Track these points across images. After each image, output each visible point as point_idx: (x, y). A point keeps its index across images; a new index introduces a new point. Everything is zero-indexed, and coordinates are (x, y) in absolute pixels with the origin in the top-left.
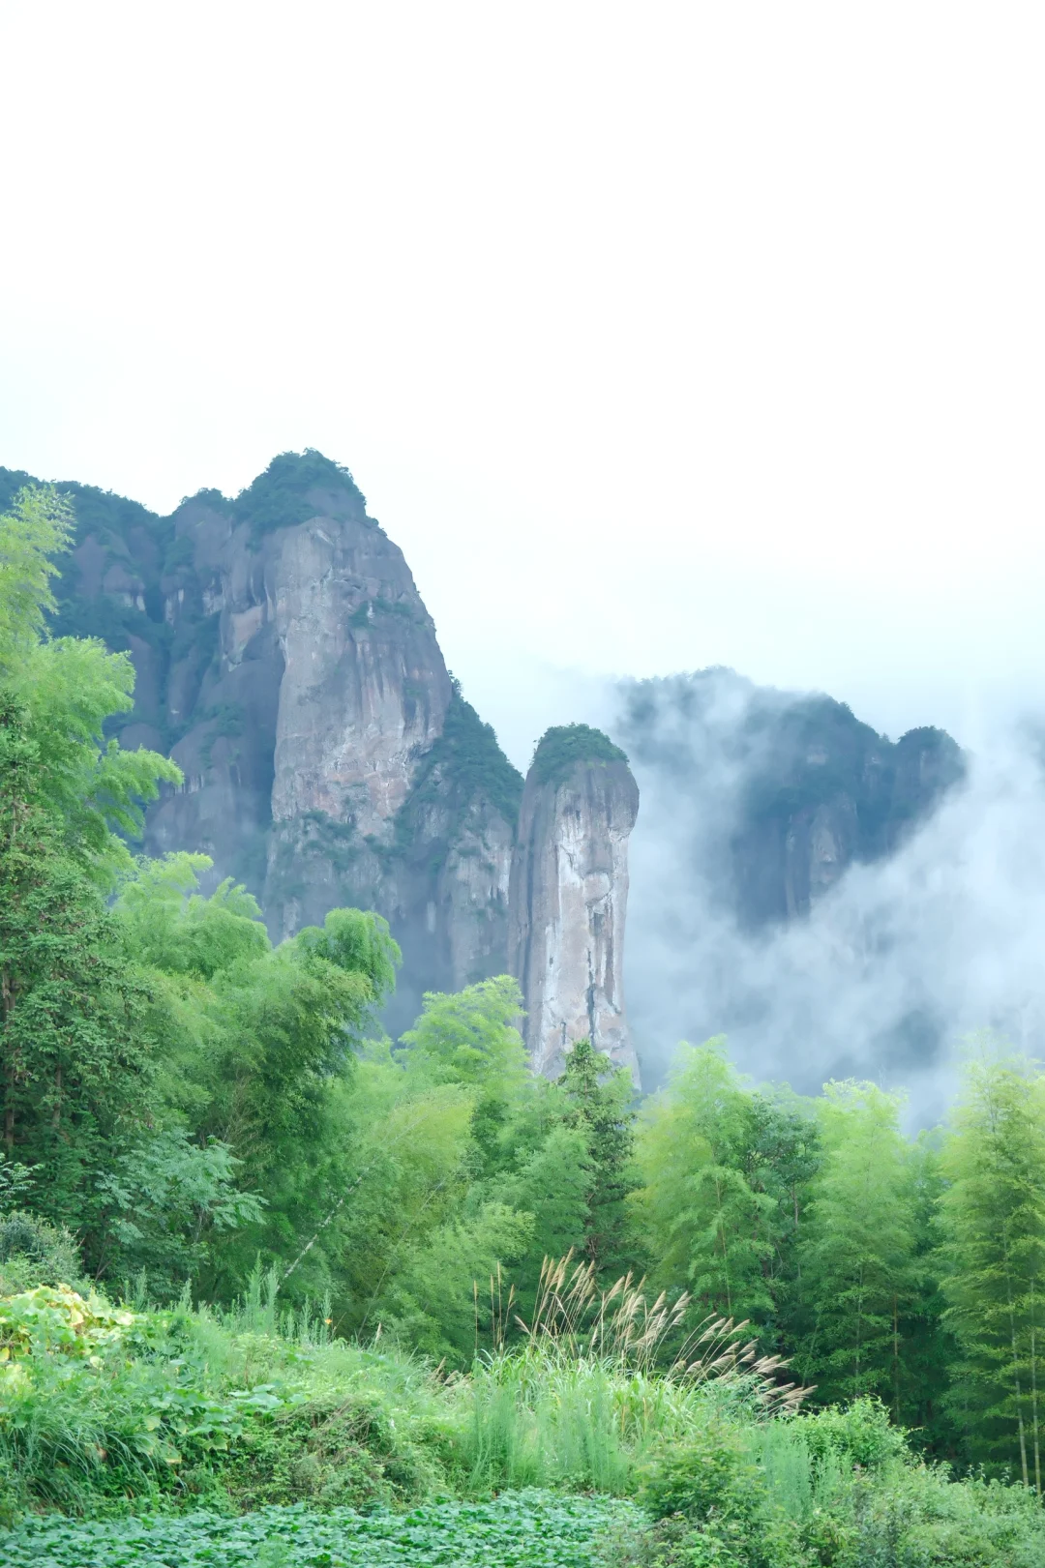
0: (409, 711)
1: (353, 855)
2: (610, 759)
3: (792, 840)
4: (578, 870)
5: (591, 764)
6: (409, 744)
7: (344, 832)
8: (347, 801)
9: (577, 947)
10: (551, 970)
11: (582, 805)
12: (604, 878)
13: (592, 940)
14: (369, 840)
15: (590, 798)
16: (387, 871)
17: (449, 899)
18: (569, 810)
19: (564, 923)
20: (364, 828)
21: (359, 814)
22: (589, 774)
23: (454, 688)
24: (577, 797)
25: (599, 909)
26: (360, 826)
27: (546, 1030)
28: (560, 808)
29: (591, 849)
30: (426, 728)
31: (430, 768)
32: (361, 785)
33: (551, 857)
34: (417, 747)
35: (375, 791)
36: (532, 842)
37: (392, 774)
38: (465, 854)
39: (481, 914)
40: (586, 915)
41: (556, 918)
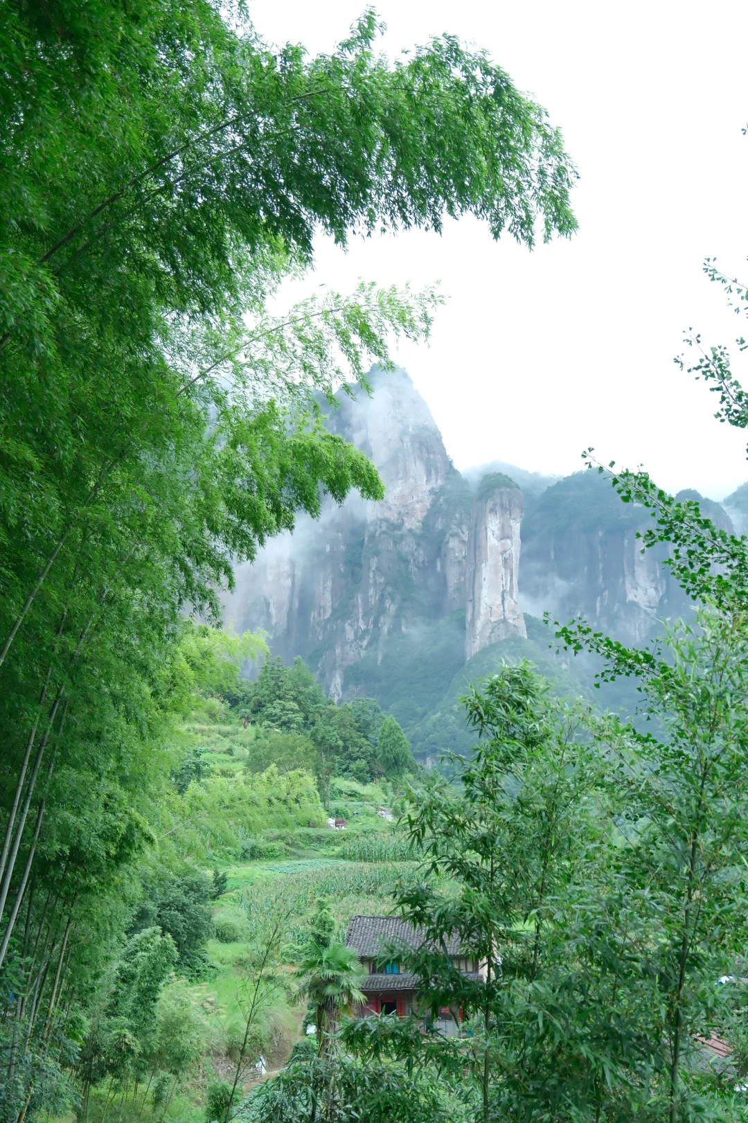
0: (429, 473)
1: (402, 537)
2: (511, 487)
3: (626, 541)
4: (496, 538)
5: (502, 490)
6: (429, 488)
7: (399, 527)
8: (399, 513)
9: (496, 573)
10: (485, 584)
11: (498, 508)
12: (509, 541)
13: (503, 570)
14: (410, 530)
15: (502, 506)
16: (418, 545)
17: (445, 555)
18: (492, 510)
19: (490, 561)
20: (407, 526)
21: (405, 519)
22: (501, 494)
23: (450, 463)
24: (495, 505)
25: (506, 555)
26: (406, 524)
27: (483, 611)
28: (488, 510)
29: (503, 528)
30: (437, 480)
31: (439, 498)
32: (407, 506)
33: (484, 533)
34: (433, 489)
35: (413, 509)
36: (476, 526)
37: (421, 501)
38: (453, 535)
39: (460, 562)
40: (500, 558)
41: (487, 560)
